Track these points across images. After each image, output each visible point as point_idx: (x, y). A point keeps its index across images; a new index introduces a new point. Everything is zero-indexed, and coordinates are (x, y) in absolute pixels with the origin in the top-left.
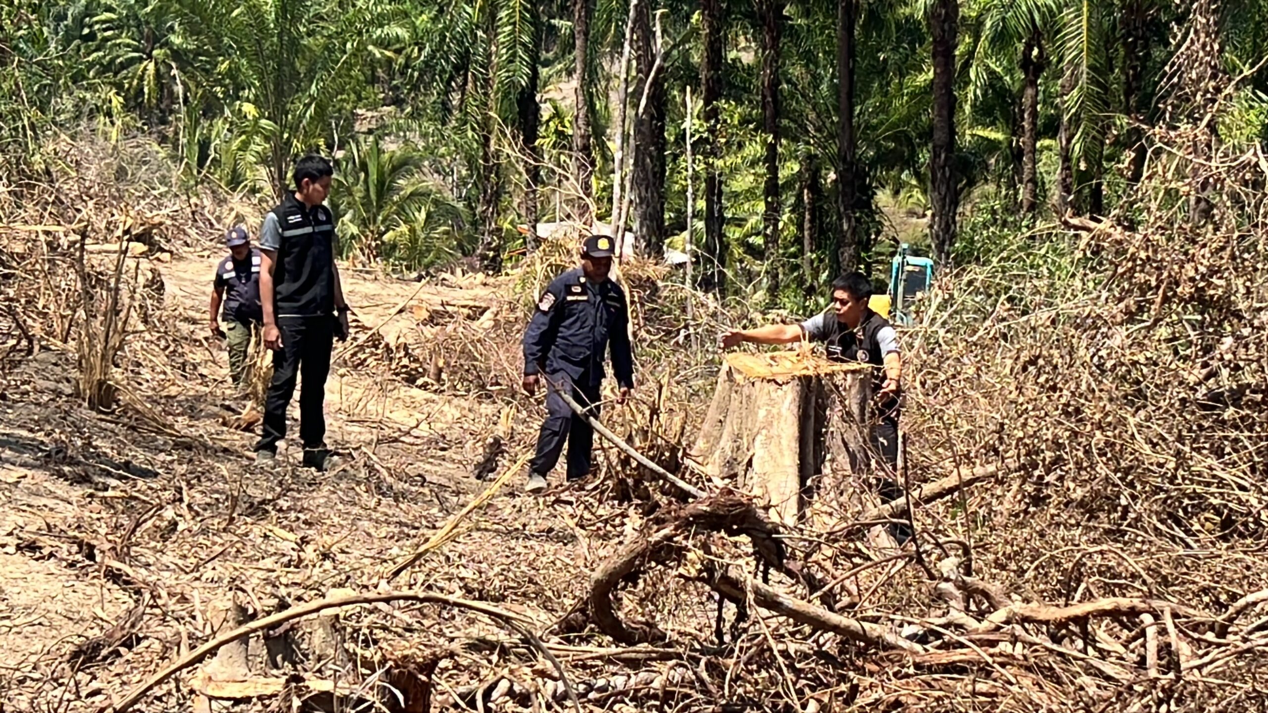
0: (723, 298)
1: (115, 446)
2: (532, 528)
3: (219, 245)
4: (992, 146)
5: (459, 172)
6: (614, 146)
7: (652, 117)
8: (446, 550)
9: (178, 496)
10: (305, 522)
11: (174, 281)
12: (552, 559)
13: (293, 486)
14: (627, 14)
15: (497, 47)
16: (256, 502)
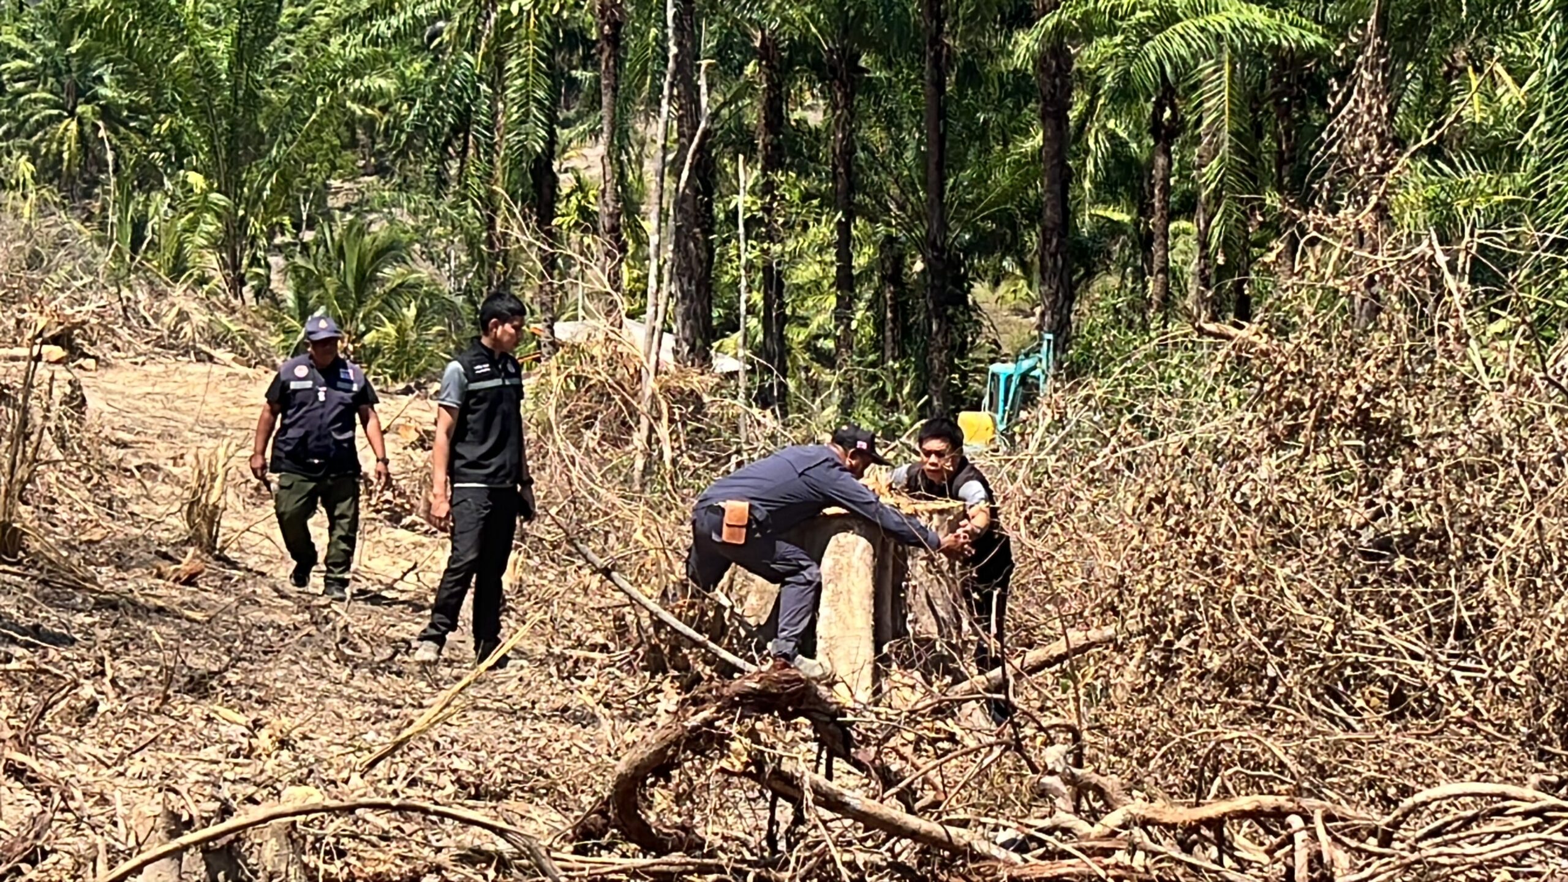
0: (785, 414)
1: (22, 606)
2: (542, 707)
3: (157, 350)
4: (1116, 228)
5: (457, 257)
6: (650, 225)
7: (697, 191)
8: (435, 735)
9: (100, 668)
10: (259, 701)
11: (100, 394)
12: (567, 745)
13: (244, 655)
14: (666, 66)
15: (505, 104)
16: (197, 676)
